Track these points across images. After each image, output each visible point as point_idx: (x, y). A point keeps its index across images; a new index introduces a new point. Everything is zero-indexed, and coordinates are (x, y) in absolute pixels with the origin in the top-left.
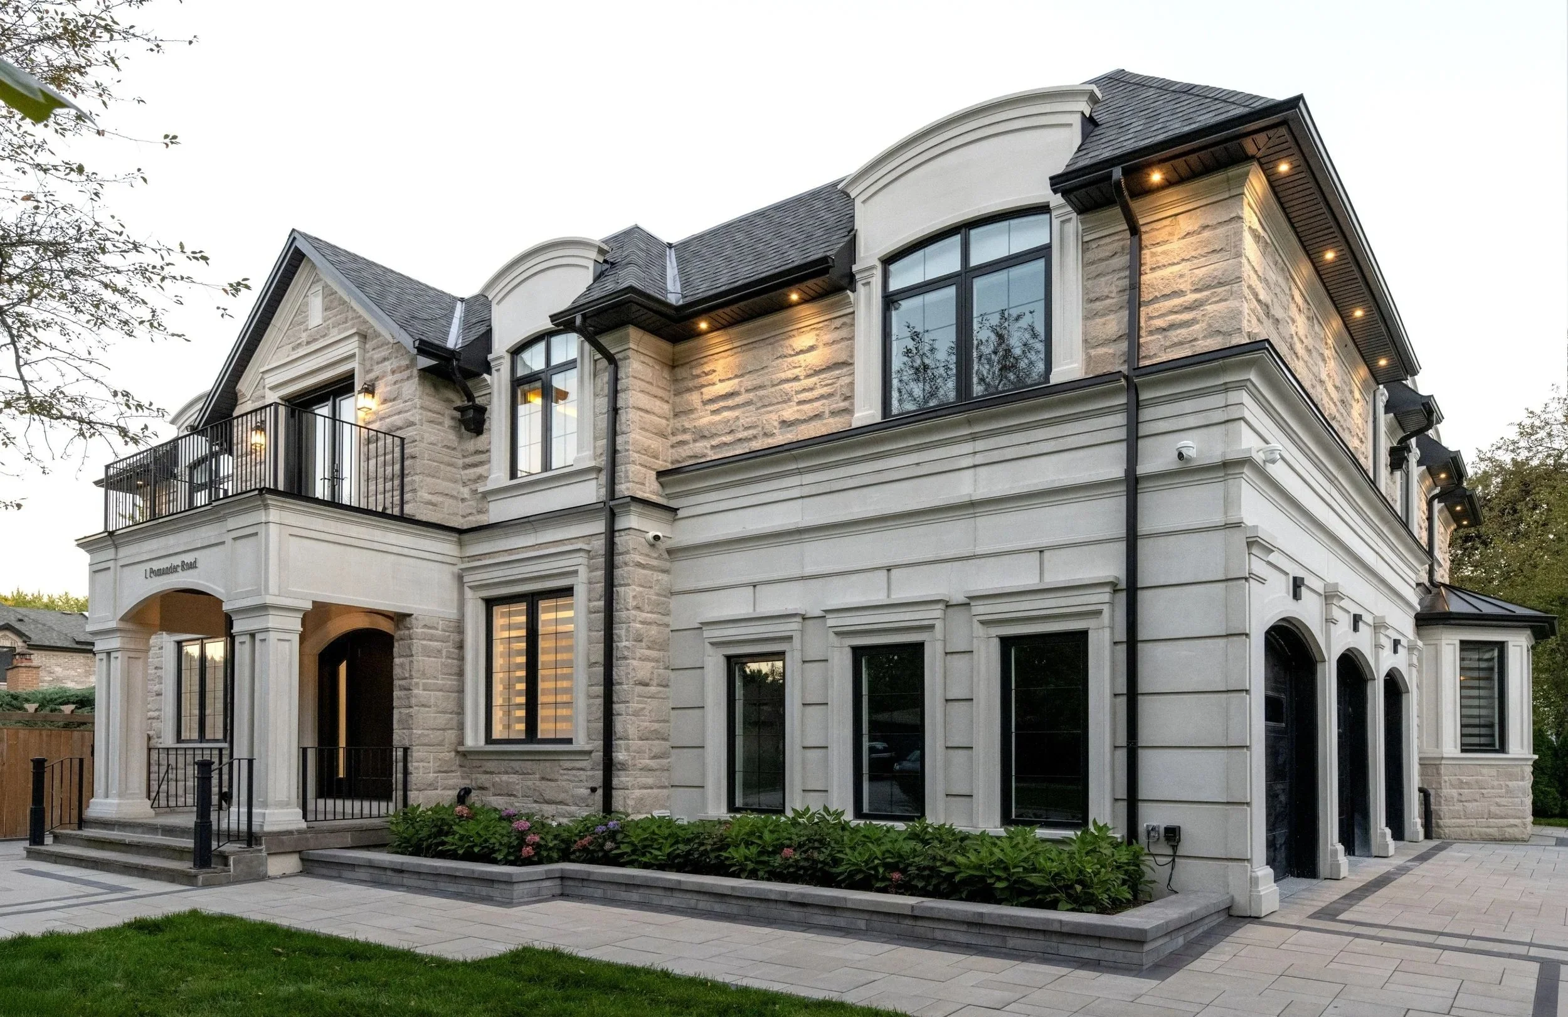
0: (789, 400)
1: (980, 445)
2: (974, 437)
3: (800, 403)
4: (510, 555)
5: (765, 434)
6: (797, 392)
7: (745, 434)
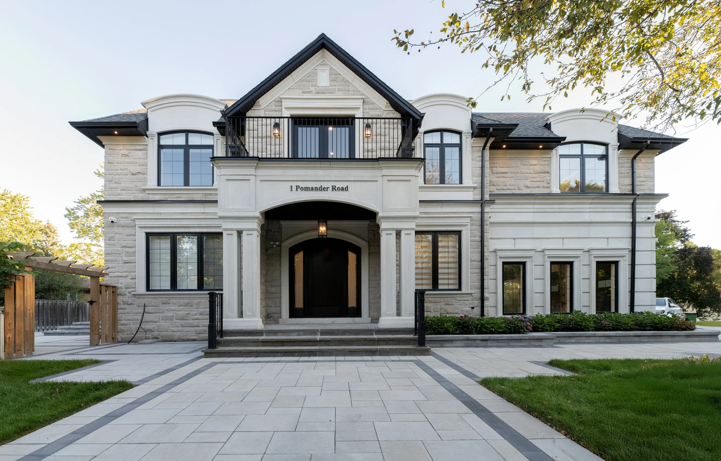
0: (528, 180)
1: (592, 206)
2: (591, 204)
3: (531, 181)
4: (425, 214)
5: (519, 189)
6: (531, 178)
7: (511, 187)
